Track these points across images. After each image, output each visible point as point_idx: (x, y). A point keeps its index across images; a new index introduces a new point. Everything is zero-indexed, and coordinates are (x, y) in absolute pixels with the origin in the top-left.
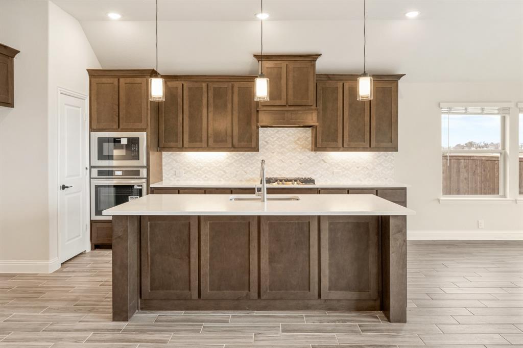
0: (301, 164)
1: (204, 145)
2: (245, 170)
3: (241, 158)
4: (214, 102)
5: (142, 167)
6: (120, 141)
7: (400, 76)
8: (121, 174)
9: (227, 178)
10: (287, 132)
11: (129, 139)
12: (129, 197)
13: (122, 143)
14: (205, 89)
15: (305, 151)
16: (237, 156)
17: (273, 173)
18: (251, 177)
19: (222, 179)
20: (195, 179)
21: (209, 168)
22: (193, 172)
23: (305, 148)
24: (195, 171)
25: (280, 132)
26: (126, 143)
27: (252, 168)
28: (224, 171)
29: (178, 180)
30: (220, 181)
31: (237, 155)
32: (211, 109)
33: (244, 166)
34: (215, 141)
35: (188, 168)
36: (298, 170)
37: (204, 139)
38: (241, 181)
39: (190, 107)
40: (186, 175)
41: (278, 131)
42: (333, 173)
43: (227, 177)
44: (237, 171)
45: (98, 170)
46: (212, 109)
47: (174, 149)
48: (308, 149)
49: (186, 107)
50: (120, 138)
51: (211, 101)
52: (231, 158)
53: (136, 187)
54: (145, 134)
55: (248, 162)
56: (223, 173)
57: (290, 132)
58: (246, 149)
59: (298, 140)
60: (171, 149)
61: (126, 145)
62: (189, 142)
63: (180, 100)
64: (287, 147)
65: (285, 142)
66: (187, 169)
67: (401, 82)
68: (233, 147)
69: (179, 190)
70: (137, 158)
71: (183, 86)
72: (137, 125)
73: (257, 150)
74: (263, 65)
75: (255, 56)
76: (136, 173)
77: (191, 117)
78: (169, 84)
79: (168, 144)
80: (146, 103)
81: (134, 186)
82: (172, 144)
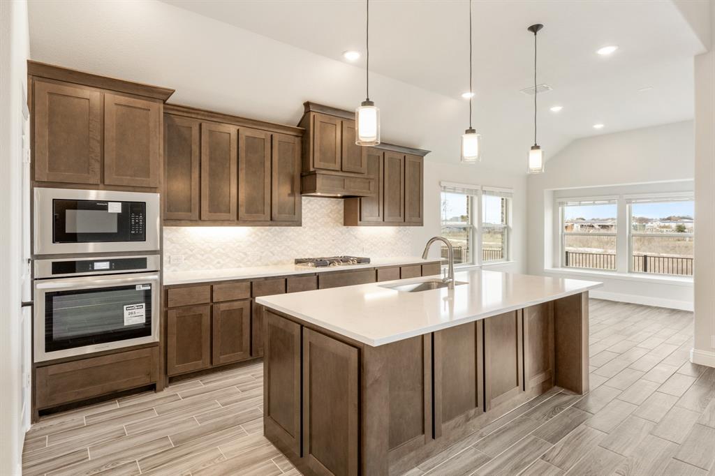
0: (333, 240)
1: (233, 216)
2: (272, 250)
3: (267, 235)
4: (246, 156)
5: (154, 252)
6: (106, 208)
7: (425, 153)
8: (108, 268)
9: (248, 263)
10: (320, 203)
11: (125, 205)
12: (125, 307)
13: (110, 210)
14: (233, 136)
15: (337, 225)
16: (262, 233)
17: (304, 253)
18: (279, 259)
19: (241, 265)
20: (203, 266)
21: (224, 249)
22: (198, 256)
23: (337, 221)
24: (203, 255)
25: (312, 203)
26: (120, 212)
27: (280, 247)
28: (245, 254)
29: (175, 271)
30: (239, 267)
31: (263, 231)
33: (270, 245)
34: (248, 211)
35: (191, 250)
36: (330, 248)
37: (233, 208)
38: (267, 265)
39: (211, 159)
40: (186, 261)
41: (310, 201)
42: (363, 249)
43: (249, 261)
44: (262, 252)
45: (53, 263)
46: (244, 166)
47: (183, 222)
48: (341, 223)
49: (205, 159)
50: (107, 202)
51: (242, 154)
52: (254, 235)
53: (140, 288)
54: (158, 197)
55: (276, 240)
56: (243, 256)
57: (323, 203)
58: (287, 223)
59: (331, 212)
60: (178, 222)
61: (118, 214)
62: (210, 212)
63: (195, 148)
64: (320, 221)
65: (318, 216)
66: (190, 253)
68: (272, 221)
69: (211, 286)
70: (141, 236)
71: (200, 125)
72: (140, 180)
73: (300, 224)
74: (317, 118)
75: (307, 105)
76: (138, 264)
77: (213, 175)
78: (178, 120)
79: (175, 215)
80: (158, 145)
81: (133, 287)
82: (182, 214)
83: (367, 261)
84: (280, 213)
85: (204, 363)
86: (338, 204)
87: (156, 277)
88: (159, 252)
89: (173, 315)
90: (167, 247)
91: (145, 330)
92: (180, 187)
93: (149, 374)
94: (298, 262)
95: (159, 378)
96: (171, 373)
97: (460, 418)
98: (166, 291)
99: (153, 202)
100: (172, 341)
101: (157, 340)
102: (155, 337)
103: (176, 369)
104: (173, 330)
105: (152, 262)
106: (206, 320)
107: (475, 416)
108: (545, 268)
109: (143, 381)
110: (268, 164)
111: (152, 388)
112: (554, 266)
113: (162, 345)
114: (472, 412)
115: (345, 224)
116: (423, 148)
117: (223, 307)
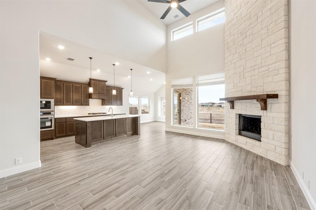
0: (99, 109)
1: (72, 103)
5: (53, 111)
7: (123, 88)
8: (43, 114)
11: (46, 102)
12: (46, 122)
13: (43, 103)
14: (72, 86)
17: (91, 112)
18: (84, 113)
23: (100, 105)
24: (64, 112)
25: (93, 100)
27: (84, 111)
32: (74, 92)
34: (75, 102)
35: (61, 111)
37: (72, 102)
40: (60, 113)
43: (76, 114)
44: (80, 112)
50: (42, 101)
51: (74, 90)
54: (53, 100)
58: (85, 105)
59: (98, 102)
62: (66, 103)
63: (62, 89)
64: (95, 104)
67: (123, 90)
68: (82, 105)
69: (66, 118)
70: (50, 108)
71: (63, 84)
72: (49, 97)
73: (89, 105)
74: (92, 81)
75: (90, 79)
76: (49, 113)
77: (66, 95)
78: (58, 83)
79: (58, 103)
80: (53, 89)
81: (48, 118)
82: (59, 103)
83: (106, 113)
84: (83, 103)
85: (64, 134)
86: (100, 100)
87: (53, 116)
88: (54, 111)
89: (57, 124)
90: (55, 110)
91: (51, 127)
92: (59, 96)
93: (52, 136)
94: (89, 114)
95: (54, 137)
96: (56, 136)
97: (110, 137)
98: (55, 119)
99: (52, 101)
100: (57, 130)
101: (54, 129)
102: (53, 128)
103: (57, 135)
104: (57, 127)
105: (52, 113)
106: (65, 126)
107: (113, 137)
108: (159, 115)
109: (50, 137)
110: (80, 92)
111: (52, 139)
112: (161, 115)
113: (55, 130)
114: (112, 136)
115: (102, 105)
116: (122, 87)
117: (69, 123)
